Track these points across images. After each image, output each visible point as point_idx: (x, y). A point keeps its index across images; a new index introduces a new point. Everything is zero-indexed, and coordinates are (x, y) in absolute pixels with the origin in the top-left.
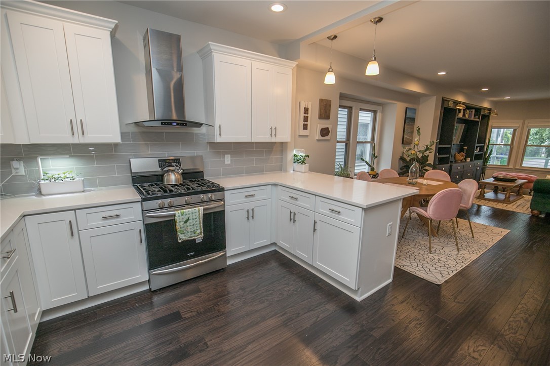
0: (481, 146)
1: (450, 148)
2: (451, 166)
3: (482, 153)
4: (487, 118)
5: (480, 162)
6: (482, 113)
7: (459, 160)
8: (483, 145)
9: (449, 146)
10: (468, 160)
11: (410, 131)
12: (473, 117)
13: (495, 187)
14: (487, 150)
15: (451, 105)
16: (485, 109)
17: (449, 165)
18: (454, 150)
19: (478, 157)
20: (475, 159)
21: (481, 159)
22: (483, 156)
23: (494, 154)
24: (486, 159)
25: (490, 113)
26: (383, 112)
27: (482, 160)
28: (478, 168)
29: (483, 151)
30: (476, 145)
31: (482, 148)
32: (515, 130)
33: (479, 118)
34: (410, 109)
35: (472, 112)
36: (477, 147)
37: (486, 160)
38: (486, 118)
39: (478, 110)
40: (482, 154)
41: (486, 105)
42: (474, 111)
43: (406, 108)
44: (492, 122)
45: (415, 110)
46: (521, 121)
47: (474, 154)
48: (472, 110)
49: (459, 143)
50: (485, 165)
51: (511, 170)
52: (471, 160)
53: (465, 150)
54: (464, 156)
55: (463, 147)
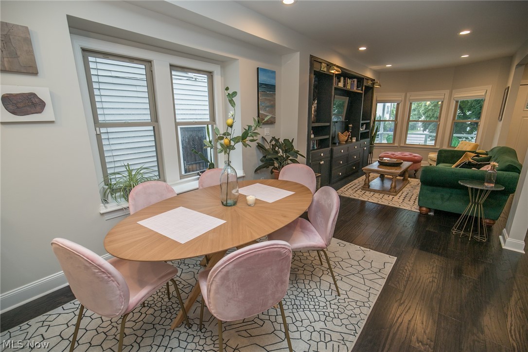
0: (367, 123)
1: (329, 126)
2: (332, 151)
3: (368, 130)
4: (371, 91)
5: (366, 142)
6: (365, 84)
7: (343, 141)
8: (369, 121)
9: (328, 124)
10: (354, 140)
11: (268, 104)
12: (355, 88)
13: (381, 175)
14: (373, 127)
15: (324, 68)
16: (368, 79)
17: (329, 149)
18: (336, 129)
19: (364, 136)
20: (361, 139)
21: (368, 138)
22: (369, 135)
23: (381, 131)
24: (373, 137)
25: (373, 84)
26: (223, 74)
27: (369, 139)
28: (365, 148)
29: (369, 129)
30: (361, 122)
31: (368, 125)
32: (398, 104)
33: (362, 90)
34: (264, 70)
35: (354, 81)
36: (363, 124)
37: (373, 139)
38: (369, 90)
39: (361, 80)
40: (369, 132)
41: (369, 74)
42: (355, 80)
43: (258, 68)
44: (376, 96)
45: (274, 72)
46: (404, 94)
47: (360, 132)
48: (353, 80)
49: (344, 120)
50: (372, 144)
51: (396, 148)
52: (357, 140)
53: (350, 128)
54: (349, 136)
55: (348, 125)
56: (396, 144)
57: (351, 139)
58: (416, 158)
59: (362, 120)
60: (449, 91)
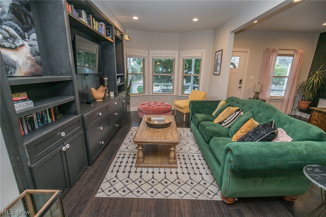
0: (121, 76)
5: (123, 94)
8: (123, 74)
10: (112, 94)
14: (127, 79)
16: (116, 29)
18: (87, 83)
19: (121, 89)
20: (119, 92)
21: (125, 90)
24: (128, 88)
25: (122, 36)
27: (125, 92)
28: (124, 101)
29: (124, 82)
30: (117, 75)
32: (144, 60)
33: (112, 39)
35: (101, 25)
36: (118, 77)
37: (129, 90)
38: (119, 41)
39: (109, 27)
40: (124, 84)
41: (116, 24)
42: (103, 25)
46: (147, 51)
47: (117, 85)
48: (101, 23)
49: (97, 73)
50: (129, 96)
51: (147, 97)
52: (115, 95)
53: (106, 82)
54: (106, 90)
55: (103, 79)
56: (146, 94)
57: (108, 93)
58: (168, 107)
59: (117, 73)
60: (178, 51)
